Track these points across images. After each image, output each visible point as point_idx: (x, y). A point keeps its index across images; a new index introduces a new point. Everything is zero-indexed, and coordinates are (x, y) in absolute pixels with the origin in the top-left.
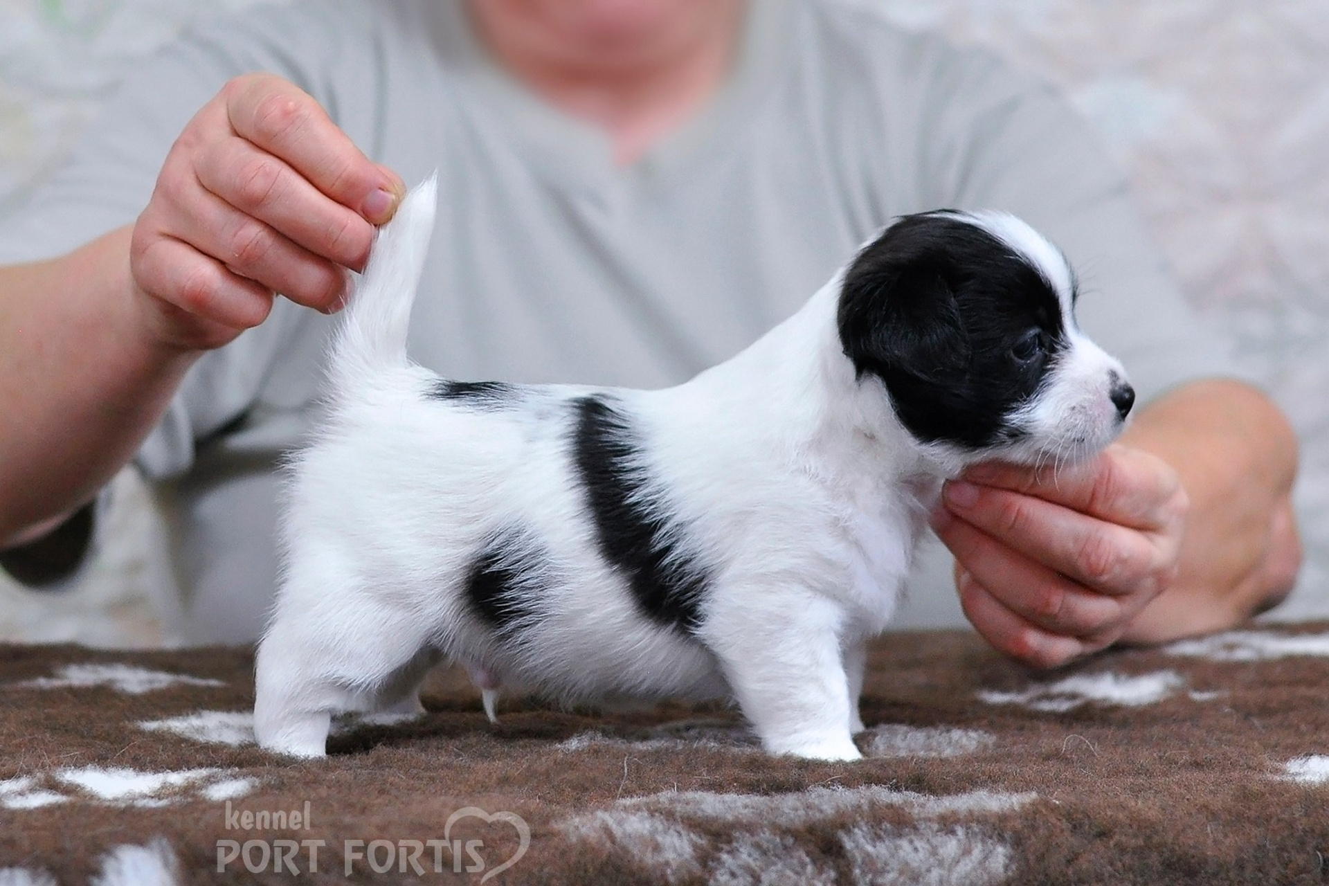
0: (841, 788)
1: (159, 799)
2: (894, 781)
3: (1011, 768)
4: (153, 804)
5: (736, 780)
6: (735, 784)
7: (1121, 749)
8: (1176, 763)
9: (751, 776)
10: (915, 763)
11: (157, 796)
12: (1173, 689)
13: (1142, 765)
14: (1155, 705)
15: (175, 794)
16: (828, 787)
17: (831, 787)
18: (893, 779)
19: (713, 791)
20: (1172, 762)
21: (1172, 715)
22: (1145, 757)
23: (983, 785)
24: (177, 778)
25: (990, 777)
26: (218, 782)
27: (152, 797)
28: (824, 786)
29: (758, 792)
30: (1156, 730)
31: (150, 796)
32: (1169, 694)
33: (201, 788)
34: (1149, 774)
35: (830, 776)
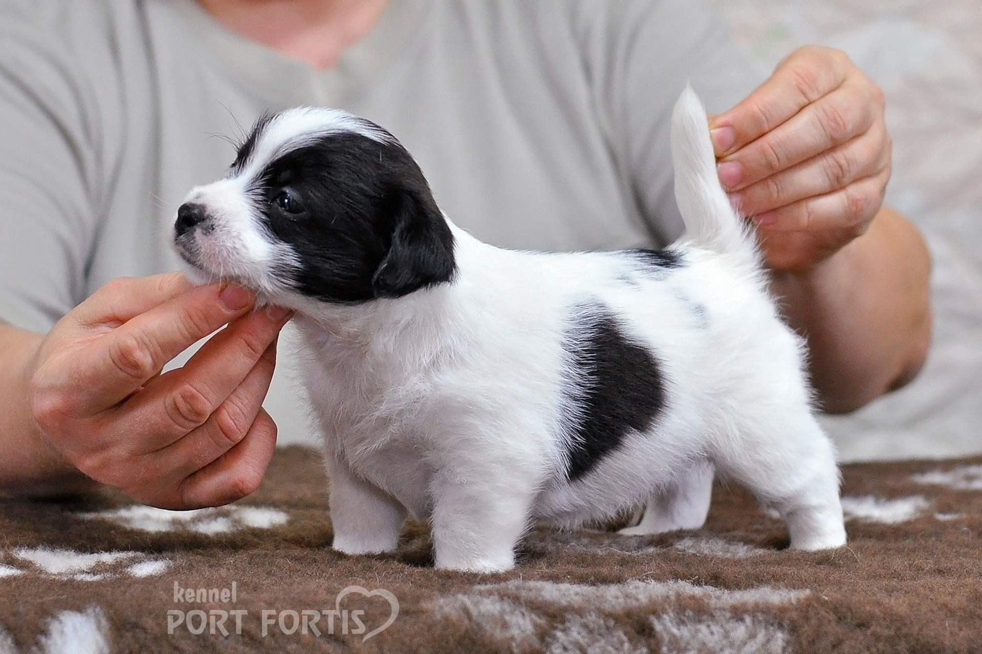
0: (653, 581)
1: (94, 574)
2: (697, 577)
3: (791, 570)
4: (89, 578)
5: (569, 573)
6: (569, 577)
7: (878, 558)
8: (923, 570)
9: (582, 571)
10: (714, 564)
11: (93, 571)
12: (922, 511)
13: (895, 571)
14: (907, 523)
15: (107, 571)
16: (643, 581)
17: (645, 581)
18: (696, 576)
19: (552, 582)
20: (920, 569)
21: (921, 532)
22: (897, 563)
23: (767, 582)
24: (108, 558)
25: (773, 577)
26: (141, 562)
27: (89, 573)
28: (639, 580)
29: (587, 583)
30: (908, 543)
31: (86, 572)
32: (918, 515)
33: (127, 567)
34: (901, 578)
35: (645, 572)
